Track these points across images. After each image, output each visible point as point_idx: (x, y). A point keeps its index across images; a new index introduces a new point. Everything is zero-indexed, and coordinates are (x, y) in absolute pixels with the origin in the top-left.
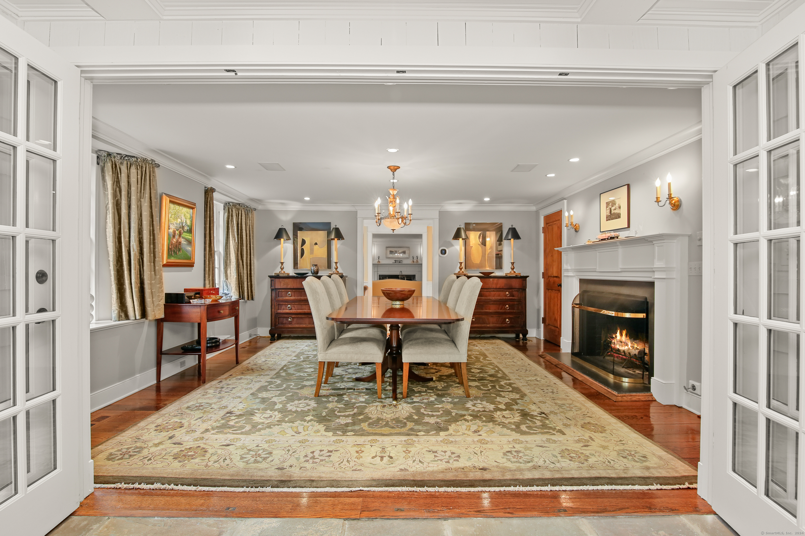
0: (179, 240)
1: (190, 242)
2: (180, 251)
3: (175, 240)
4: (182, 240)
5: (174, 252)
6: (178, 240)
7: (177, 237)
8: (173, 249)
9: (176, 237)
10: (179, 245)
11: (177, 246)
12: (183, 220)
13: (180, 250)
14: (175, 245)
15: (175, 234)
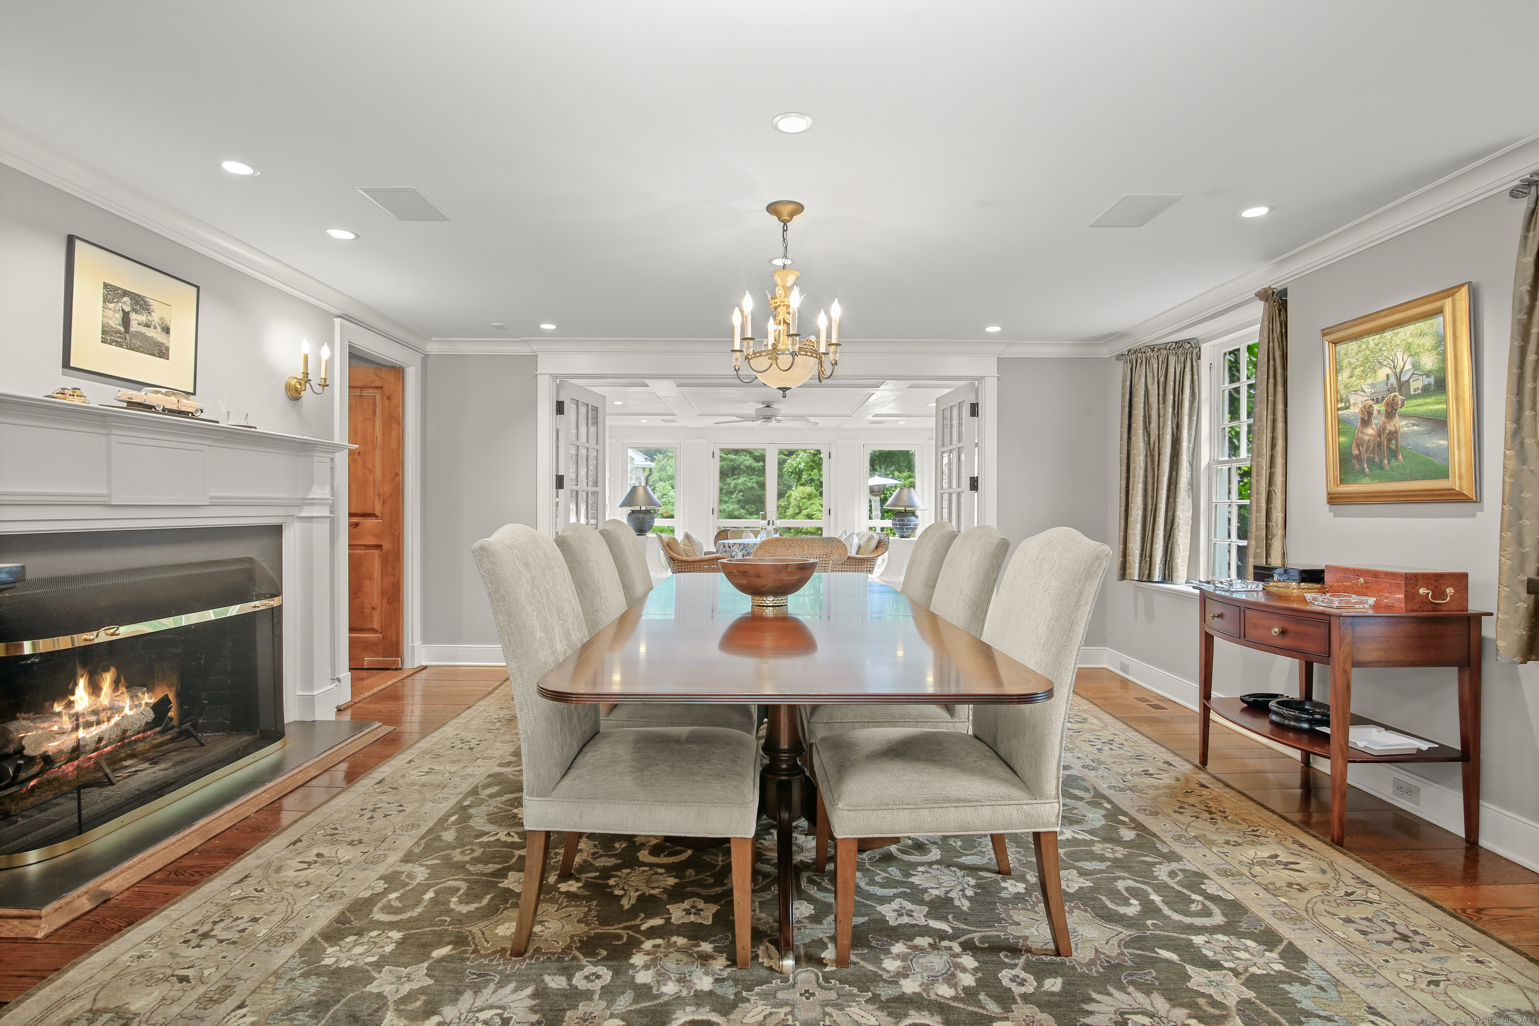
0: (1390, 427)
1: (1439, 423)
2: (1396, 457)
3: (1370, 431)
4: (1404, 423)
5: (1371, 462)
6: (1384, 429)
7: (1378, 420)
8: (1365, 456)
9: (1374, 421)
10: (1389, 441)
11: (1379, 445)
12: (1401, 364)
13: (1393, 454)
14: (1371, 443)
15: (1370, 414)
